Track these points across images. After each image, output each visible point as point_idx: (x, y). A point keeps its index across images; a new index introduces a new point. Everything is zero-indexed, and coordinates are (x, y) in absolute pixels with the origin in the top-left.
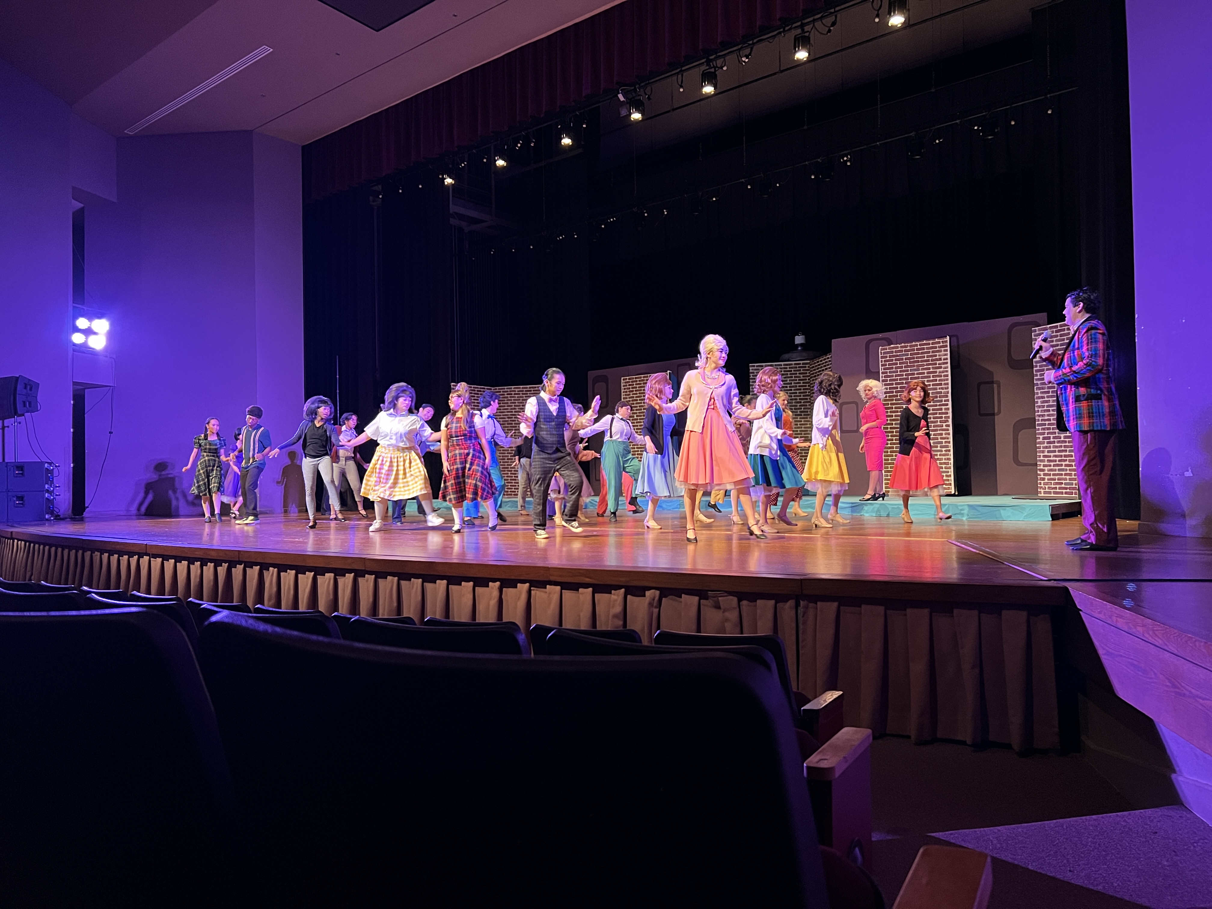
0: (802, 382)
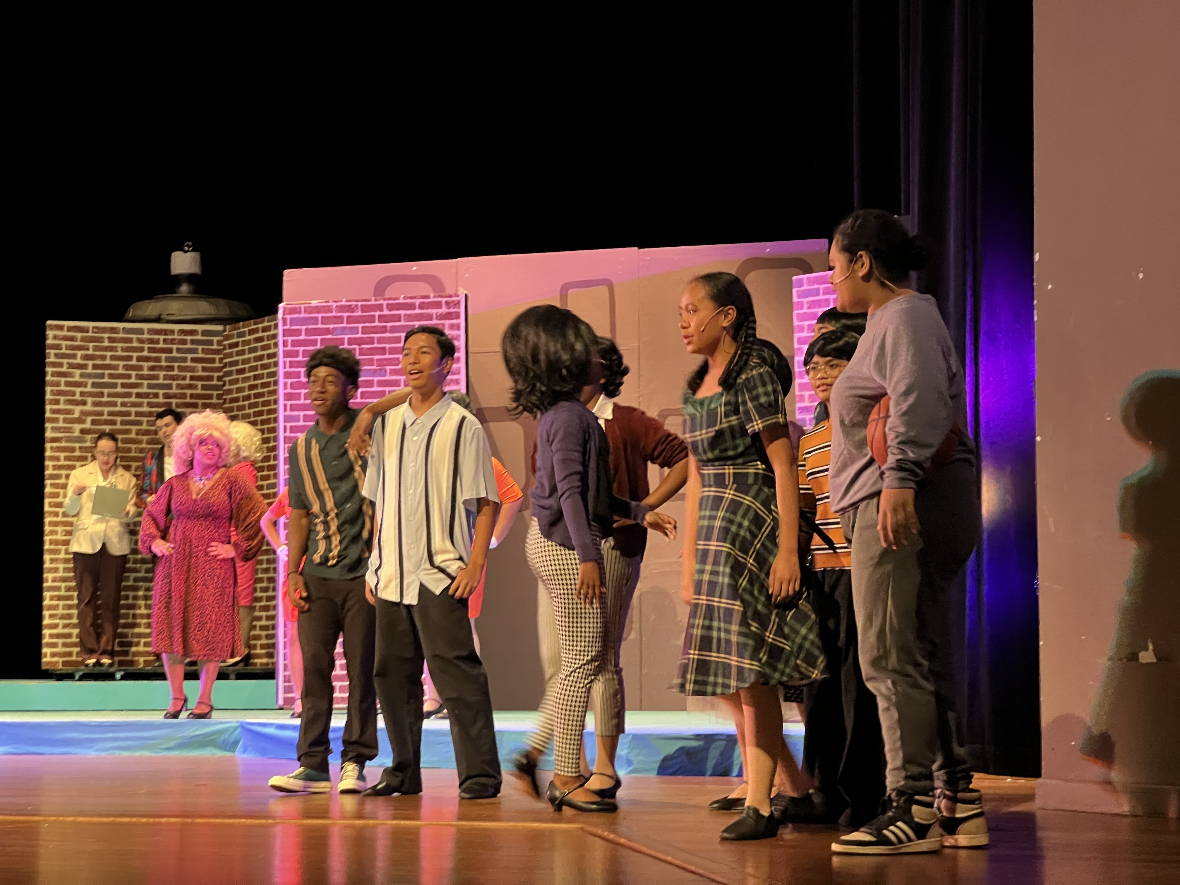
0: (200, 384)
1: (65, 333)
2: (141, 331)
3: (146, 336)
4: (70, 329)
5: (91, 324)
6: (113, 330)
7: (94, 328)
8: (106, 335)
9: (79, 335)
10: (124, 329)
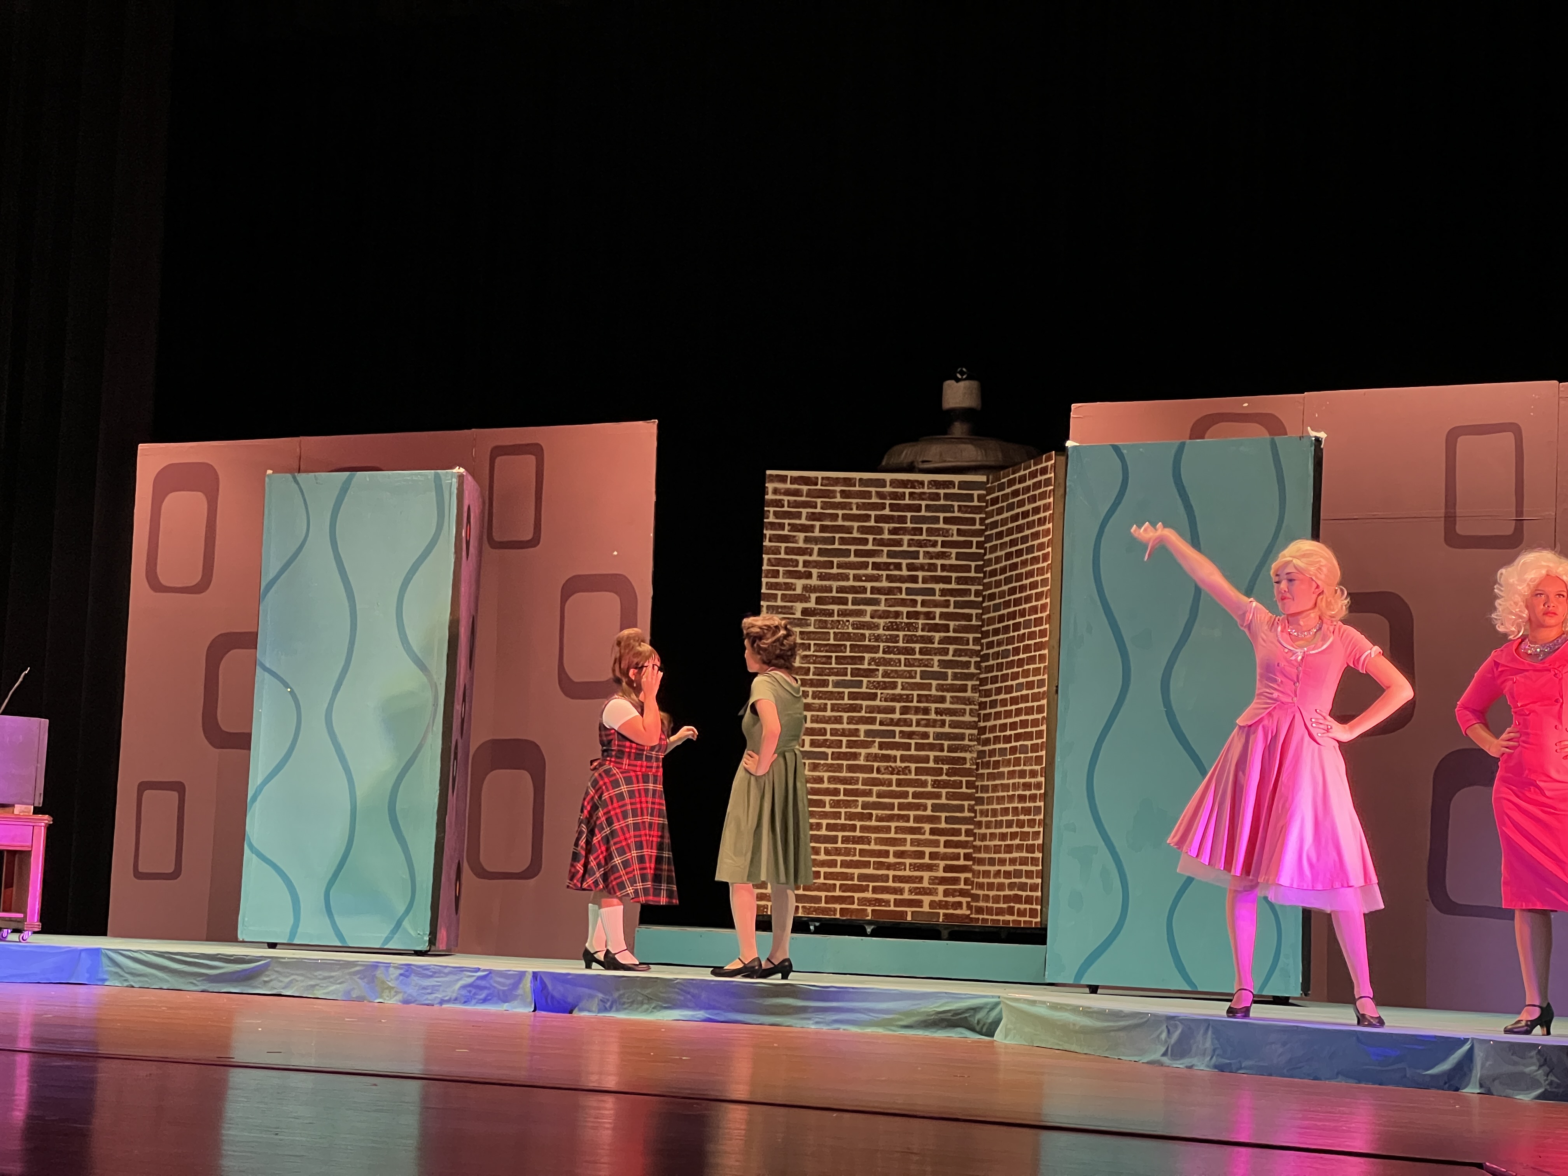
0: (954, 551)
1: (788, 486)
2: (881, 483)
3: (888, 489)
4: (794, 480)
5: (820, 474)
6: (848, 482)
7: (823, 478)
8: (838, 489)
9: (805, 488)
10: (860, 480)
